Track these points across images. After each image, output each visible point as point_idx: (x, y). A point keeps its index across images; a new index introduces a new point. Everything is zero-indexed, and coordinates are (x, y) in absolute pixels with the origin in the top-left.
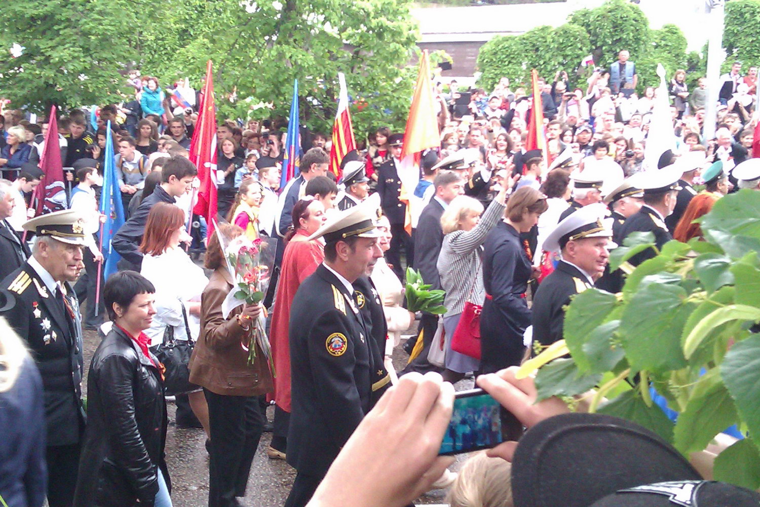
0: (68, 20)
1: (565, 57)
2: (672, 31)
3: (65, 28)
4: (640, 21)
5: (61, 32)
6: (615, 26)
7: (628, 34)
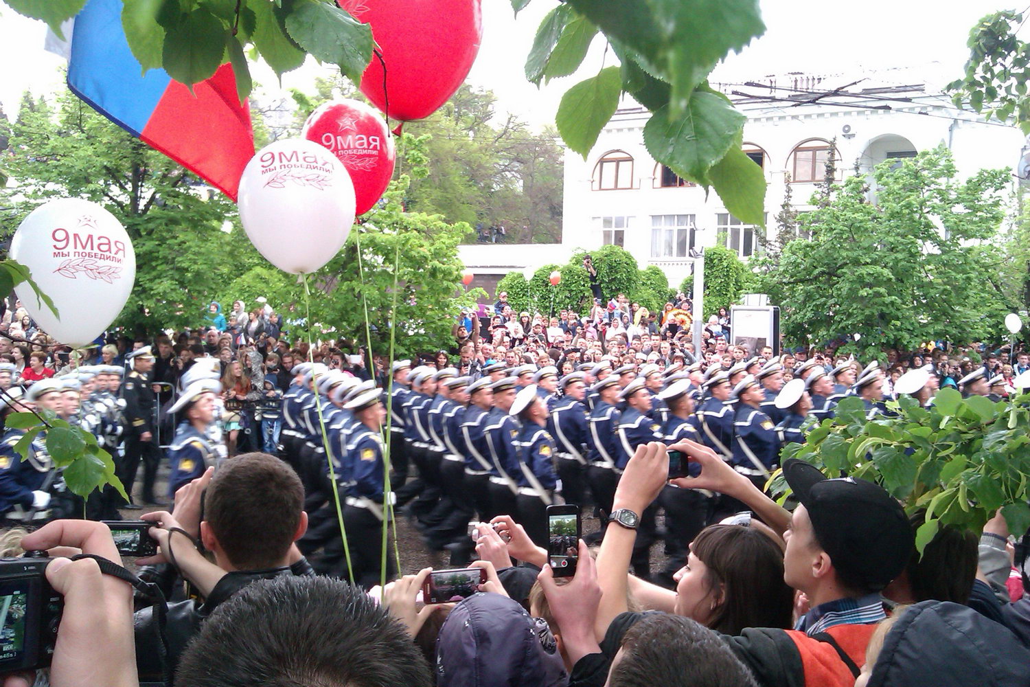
0: (165, 258)
1: (571, 291)
2: (656, 272)
3: (162, 264)
4: (630, 263)
5: (159, 268)
6: (611, 267)
7: (622, 275)
